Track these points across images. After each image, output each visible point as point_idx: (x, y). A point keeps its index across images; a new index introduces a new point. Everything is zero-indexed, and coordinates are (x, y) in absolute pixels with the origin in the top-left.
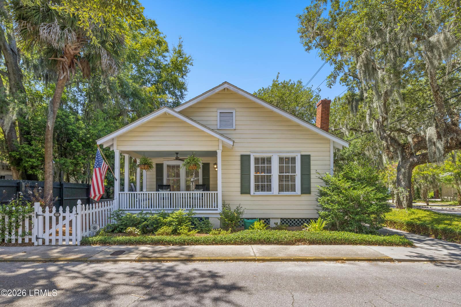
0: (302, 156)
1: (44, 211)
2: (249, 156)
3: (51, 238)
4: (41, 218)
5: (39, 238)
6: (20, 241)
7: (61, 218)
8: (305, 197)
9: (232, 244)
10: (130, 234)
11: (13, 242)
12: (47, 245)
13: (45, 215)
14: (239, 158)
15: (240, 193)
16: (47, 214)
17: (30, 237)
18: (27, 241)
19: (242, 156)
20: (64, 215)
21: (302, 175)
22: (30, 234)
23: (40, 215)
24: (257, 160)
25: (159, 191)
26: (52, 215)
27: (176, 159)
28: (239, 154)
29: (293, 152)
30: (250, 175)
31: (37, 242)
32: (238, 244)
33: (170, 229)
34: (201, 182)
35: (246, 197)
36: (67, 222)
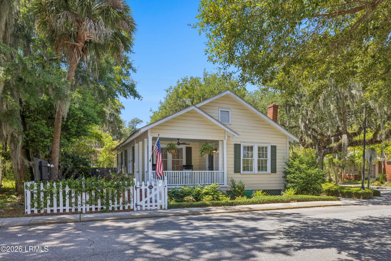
0: (272, 146)
1: (141, 185)
2: (240, 145)
3: (146, 204)
5: (138, 205)
6: (121, 208)
7: (153, 190)
8: (273, 175)
10: (189, 201)
11: (116, 209)
12: (143, 210)
14: (233, 146)
15: (233, 172)
16: (143, 187)
17: (129, 205)
18: (126, 208)
19: (235, 145)
20: (156, 187)
21: (272, 159)
22: (129, 201)
23: (138, 188)
24: (245, 147)
26: (147, 187)
27: (178, 144)
28: (234, 143)
29: (266, 143)
30: (240, 159)
31: (136, 208)
34: (184, 163)
35: (238, 175)
36: (158, 192)
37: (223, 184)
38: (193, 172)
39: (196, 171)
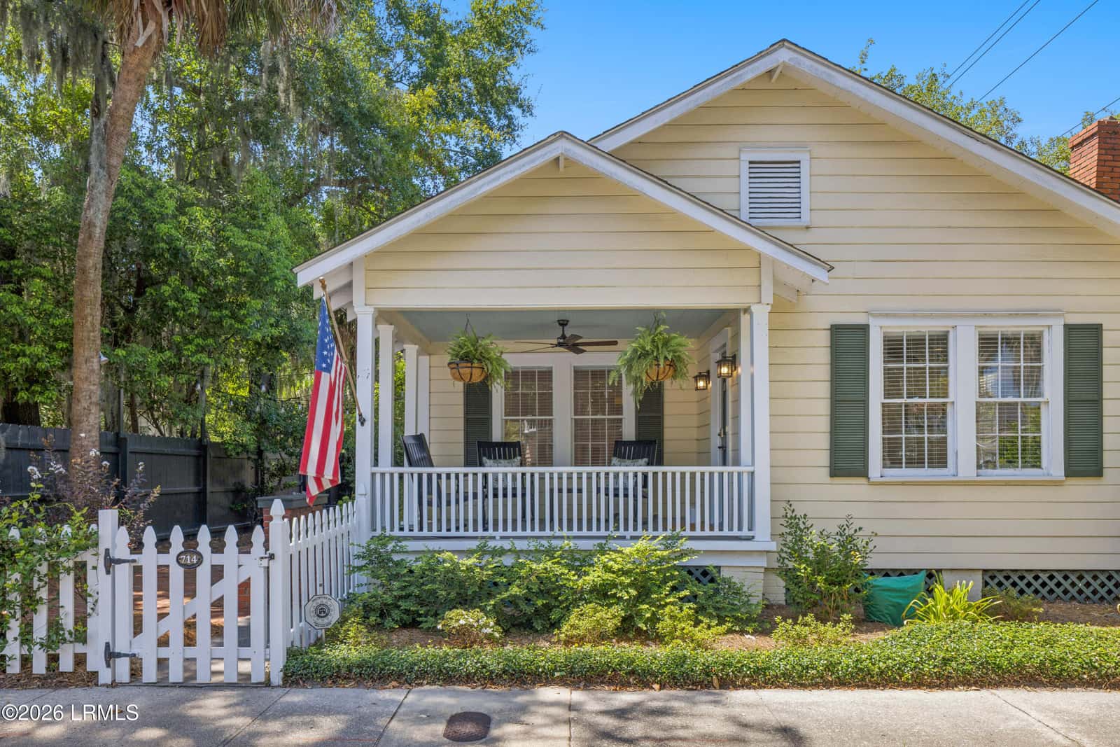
0: (1069, 328)
1: (137, 546)
2: (863, 331)
3: (164, 652)
4: (123, 573)
5: (119, 655)
6: (39, 665)
7: (203, 573)
8: (1082, 488)
9: (906, 685)
10: (464, 637)
11: (14, 668)
12: (148, 684)
13: (142, 559)
14: (824, 339)
15: (828, 470)
16: (150, 558)
17: (80, 648)
18: (66, 664)
19: (837, 331)
20: (218, 559)
21: (1070, 401)
22: (81, 637)
23: (120, 561)
24: (893, 348)
25: (481, 465)
26: (169, 559)
27: (559, 345)
28: (826, 321)
29: (1033, 314)
30: (865, 402)
31: (110, 670)
32: (931, 686)
33: (610, 616)
34: (629, 431)
35: (850, 488)
36: (228, 589)
37: (751, 538)
38: (665, 474)
39: (678, 469)
